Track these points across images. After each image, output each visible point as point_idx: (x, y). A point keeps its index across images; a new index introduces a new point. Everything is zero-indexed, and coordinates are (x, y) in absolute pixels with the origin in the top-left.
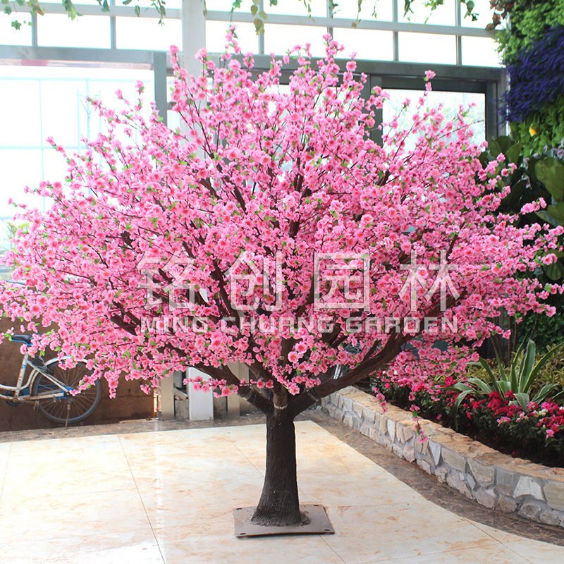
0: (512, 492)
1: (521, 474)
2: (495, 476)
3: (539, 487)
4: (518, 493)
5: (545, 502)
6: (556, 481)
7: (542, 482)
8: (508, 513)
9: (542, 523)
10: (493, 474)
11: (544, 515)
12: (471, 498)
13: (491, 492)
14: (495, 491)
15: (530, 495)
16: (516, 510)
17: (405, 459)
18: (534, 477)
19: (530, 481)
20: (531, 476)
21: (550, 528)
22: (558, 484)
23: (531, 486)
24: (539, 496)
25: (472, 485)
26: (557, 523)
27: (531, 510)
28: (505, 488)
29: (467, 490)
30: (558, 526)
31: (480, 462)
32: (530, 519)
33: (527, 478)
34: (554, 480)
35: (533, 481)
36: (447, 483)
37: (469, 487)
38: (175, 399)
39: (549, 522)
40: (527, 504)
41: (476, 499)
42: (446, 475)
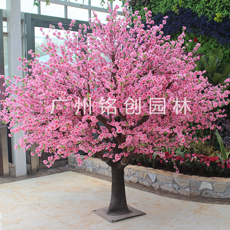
0: (198, 188)
1: (202, 181)
2: (190, 183)
3: (211, 185)
4: (201, 188)
5: (213, 190)
6: (218, 182)
7: (212, 183)
8: (196, 196)
9: (212, 198)
10: (189, 182)
11: (213, 195)
12: (177, 193)
13: (188, 189)
14: (190, 189)
15: (207, 188)
16: (200, 195)
17: (131, 182)
18: (208, 182)
19: (207, 183)
20: (207, 181)
21: (216, 199)
22: (219, 183)
23: (207, 185)
24: (211, 188)
25: (177, 188)
26: (219, 197)
27: (207, 194)
28: (195, 187)
29: (174, 190)
30: (219, 198)
31: (182, 178)
32: (207, 197)
33: (205, 182)
34: (217, 182)
35: (208, 183)
36: (160, 189)
37: (175, 189)
38: (9, 168)
39: (216, 197)
40: (205, 192)
41: (179, 193)
42: (160, 186)
